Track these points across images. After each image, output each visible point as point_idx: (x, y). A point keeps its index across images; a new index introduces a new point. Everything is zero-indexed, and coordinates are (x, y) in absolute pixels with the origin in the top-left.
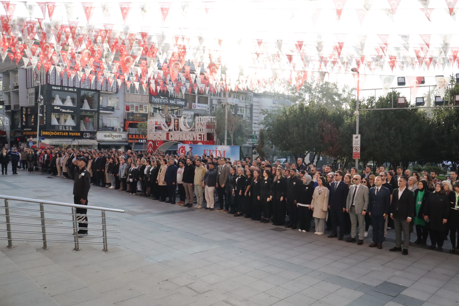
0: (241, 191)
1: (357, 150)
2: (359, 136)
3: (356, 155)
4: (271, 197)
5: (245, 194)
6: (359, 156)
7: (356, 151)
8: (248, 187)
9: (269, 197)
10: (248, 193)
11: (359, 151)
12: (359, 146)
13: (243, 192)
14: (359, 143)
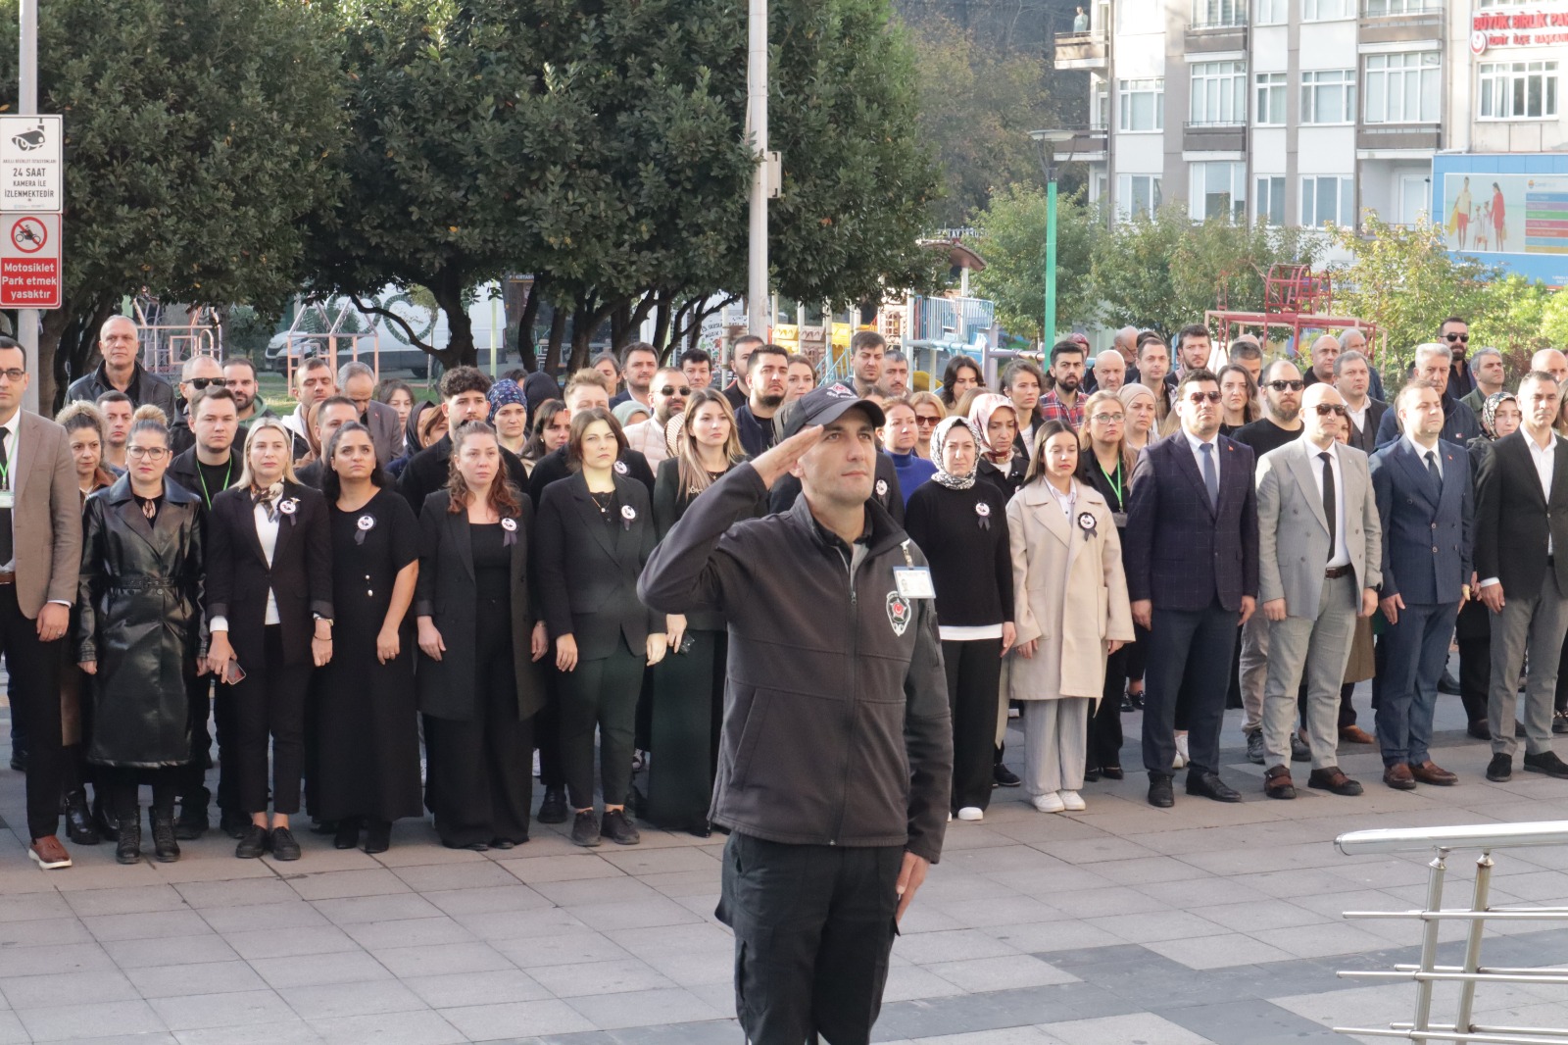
0: (324, 626)
1: (29, 236)
2: (53, 126)
3: (26, 275)
4: (677, 623)
5: (388, 641)
6: (57, 282)
7: (29, 244)
8: (407, 578)
9: (664, 629)
10: (409, 629)
11: (53, 249)
12: (55, 203)
13: (356, 634)
14: (53, 177)
